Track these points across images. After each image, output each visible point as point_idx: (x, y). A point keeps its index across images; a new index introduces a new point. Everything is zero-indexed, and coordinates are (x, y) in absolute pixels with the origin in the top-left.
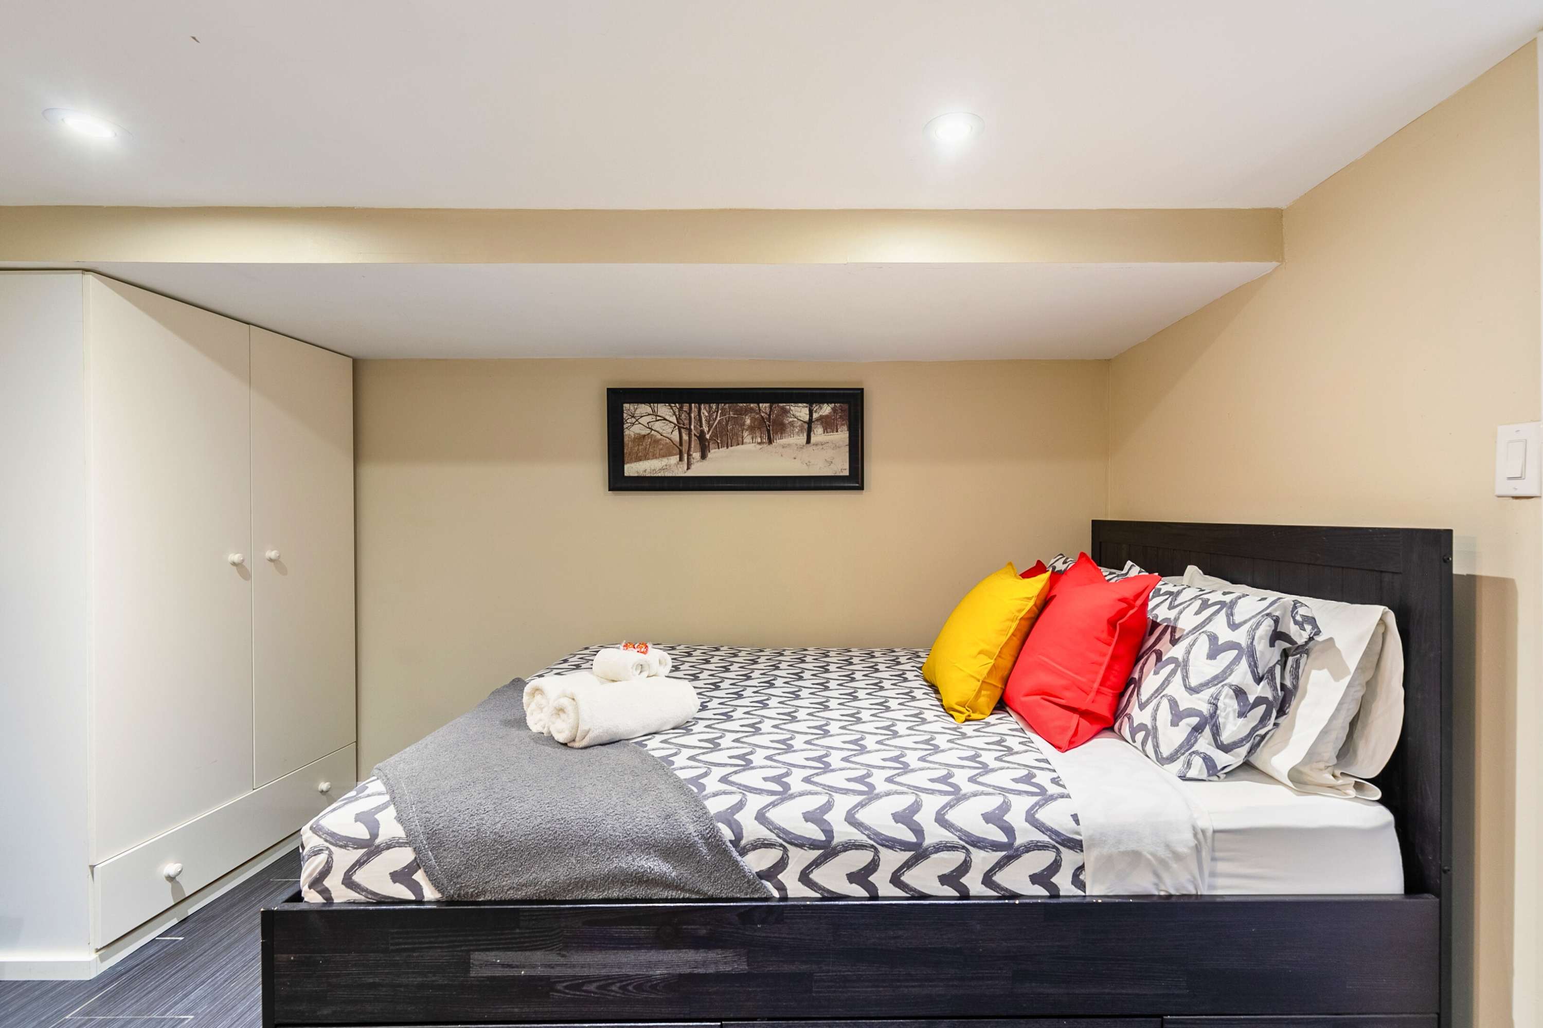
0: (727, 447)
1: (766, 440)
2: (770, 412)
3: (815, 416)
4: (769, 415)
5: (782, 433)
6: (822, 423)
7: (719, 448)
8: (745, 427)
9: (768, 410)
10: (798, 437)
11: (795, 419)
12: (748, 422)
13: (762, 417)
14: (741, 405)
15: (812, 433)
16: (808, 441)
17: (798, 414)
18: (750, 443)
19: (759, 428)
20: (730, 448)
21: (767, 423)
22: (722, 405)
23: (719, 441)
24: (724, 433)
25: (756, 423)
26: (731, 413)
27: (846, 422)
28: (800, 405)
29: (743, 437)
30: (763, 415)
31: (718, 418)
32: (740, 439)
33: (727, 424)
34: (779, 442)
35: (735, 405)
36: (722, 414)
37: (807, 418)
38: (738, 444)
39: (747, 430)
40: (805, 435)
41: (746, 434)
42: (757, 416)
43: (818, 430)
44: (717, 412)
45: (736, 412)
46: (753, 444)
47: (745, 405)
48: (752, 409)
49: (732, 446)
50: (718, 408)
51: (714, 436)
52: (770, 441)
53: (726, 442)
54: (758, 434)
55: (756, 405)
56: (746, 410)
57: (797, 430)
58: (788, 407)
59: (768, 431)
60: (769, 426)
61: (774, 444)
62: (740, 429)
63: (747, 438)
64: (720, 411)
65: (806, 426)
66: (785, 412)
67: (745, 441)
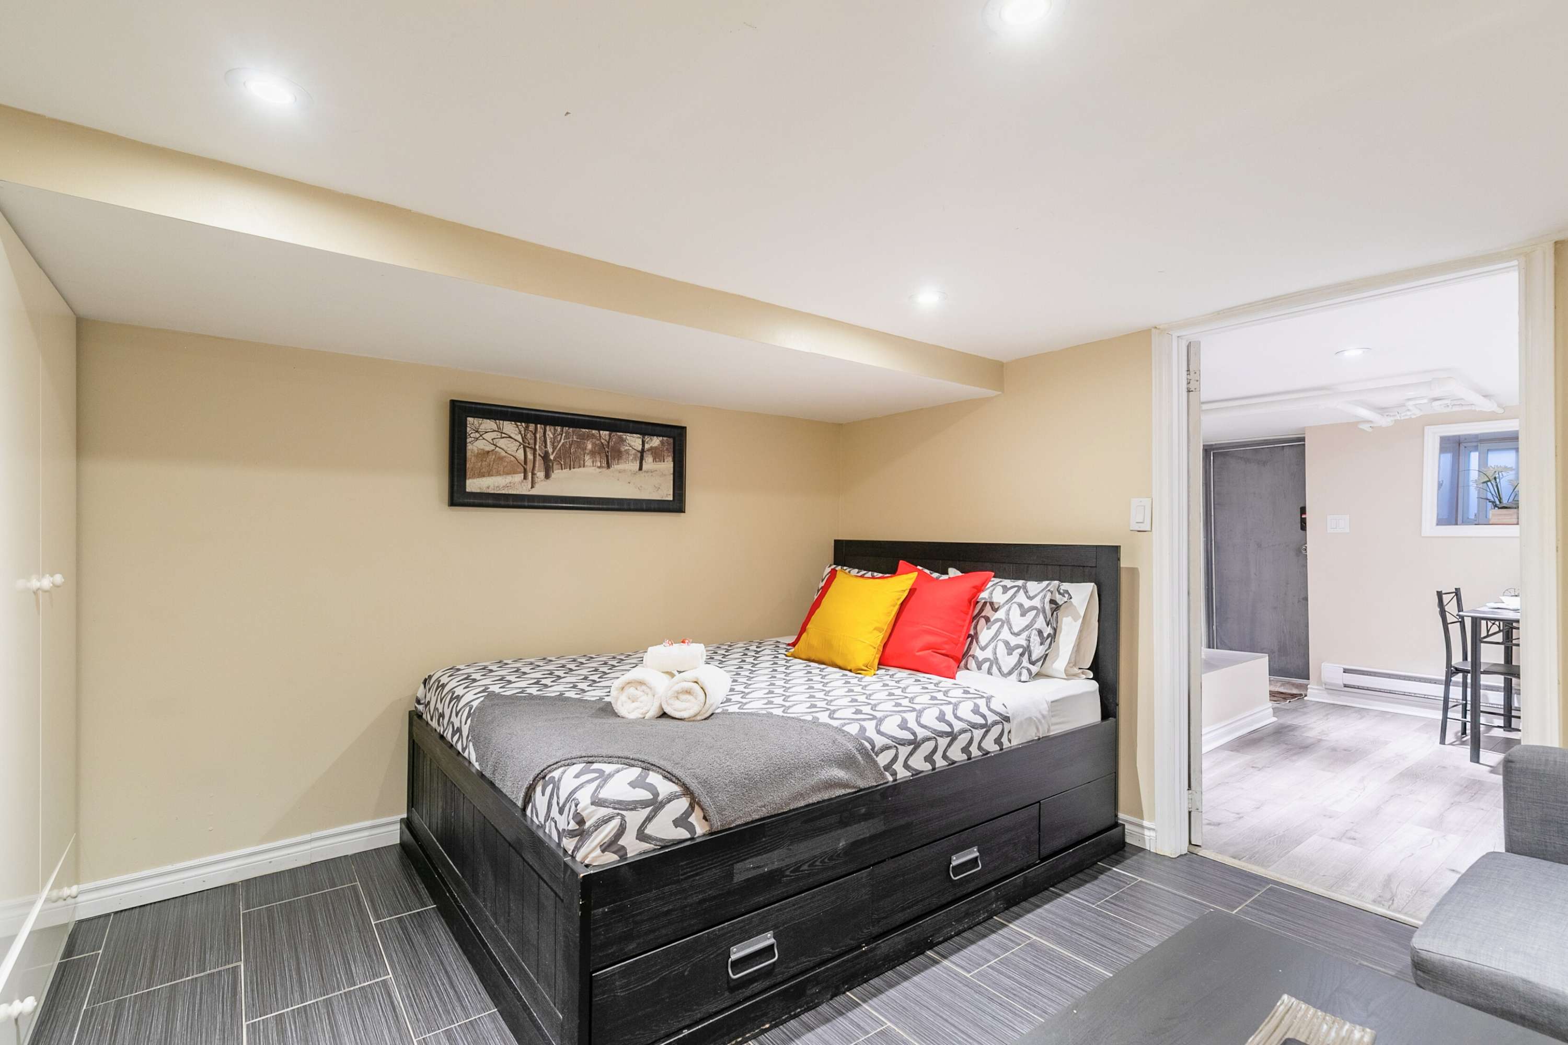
0: (570, 469)
1: (604, 464)
2: (609, 439)
3: (647, 446)
4: (608, 443)
5: (618, 460)
6: (652, 454)
7: (562, 469)
8: (587, 452)
9: (607, 438)
10: (632, 464)
11: (631, 448)
12: (589, 446)
13: (602, 443)
14: (584, 430)
15: (644, 461)
16: (641, 469)
17: (632, 444)
18: (590, 466)
19: (599, 453)
20: (572, 470)
21: (606, 449)
22: (566, 429)
23: (562, 463)
24: (568, 455)
25: (597, 449)
26: (574, 437)
27: (671, 454)
28: (635, 435)
29: (584, 461)
30: (603, 441)
31: (562, 441)
32: (582, 462)
33: (570, 448)
34: (615, 467)
35: (578, 429)
36: (566, 437)
37: (640, 448)
38: (580, 467)
39: (588, 454)
40: (638, 462)
41: (587, 458)
42: (598, 442)
43: (649, 459)
44: (562, 435)
45: (579, 436)
46: (594, 468)
47: (587, 430)
48: (593, 435)
49: (574, 468)
50: (562, 431)
51: (558, 458)
52: (608, 466)
53: (569, 463)
54: (598, 459)
55: (597, 432)
56: (588, 436)
57: (631, 458)
58: (625, 437)
59: (607, 456)
60: (608, 452)
61: (611, 469)
62: (582, 453)
63: (588, 461)
64: (564, 435)
65: (639, 455)
66: (622, 441)
67: (586, 464)
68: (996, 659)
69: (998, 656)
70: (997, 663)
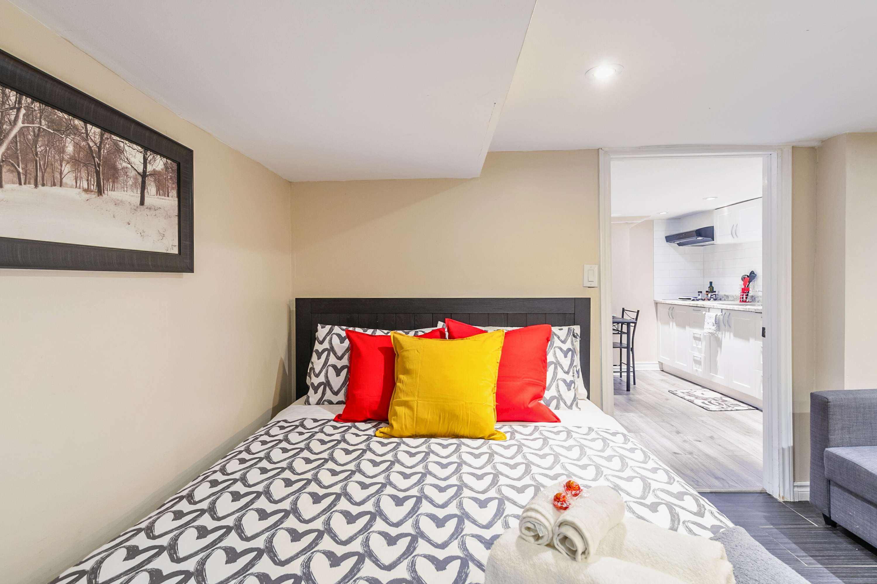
0: (36, 186)
1: (94, 188)
2: (101, 143)
3: (149, 168)
4: (100, 148)
5: (114, 182)
6: (155, 181)
7: (20, 184)
8: (66, 157)
9: (98, 139)
10: (132, 194)
11: (129, 166)
12: (70, 148)
13: (90, 147)
14: (60, 114)
15: (146, 191)
16: (142, 203)
17: (132, 160)
18: (71, 187)
19: (85, 165)
20: (40, 187)
21: (97, 160)
22: (26, 101)
23: (20, 170)
24: (31, 156)
25: (82, 155)
26: (43, 122)
27: (175, 186)
28: (135, 146)
29: (61, 173)
30: (91, 144)
31: (20, 124)
32: (57, 175)
33: (36, 142)
34: (110, 194)
35: (50, 109)
36: (28, 118)
37: (141, 169)
38: (54, 185)
39: (68, 163)
40: (139, 191)
41: (66, 168)
42: (83, 143)
43: (151, 188)
44: (19, 110)
45: (51, 123)
46: (78, 190)
47: (66, 116)
48: (75, 127)
49: (43, 185)
50: (20, 103)
51: (11, 156)
52: (100, 192)
53: (34, 174)
54: (84, 174)
55: (82, 123)
56: (68, 128)
57: (131, 183)
58: (122, 145)
59: (98, 173)
60: (99, 165)
61: (104, 196)
62: (57, 157)
63: (69, 179)
64: (23, 111)
65: (140, 179)
66: (120, 151)
67: (64, 180)
68: (560, 395)
69: (561, 393)
70: (562, 399)
